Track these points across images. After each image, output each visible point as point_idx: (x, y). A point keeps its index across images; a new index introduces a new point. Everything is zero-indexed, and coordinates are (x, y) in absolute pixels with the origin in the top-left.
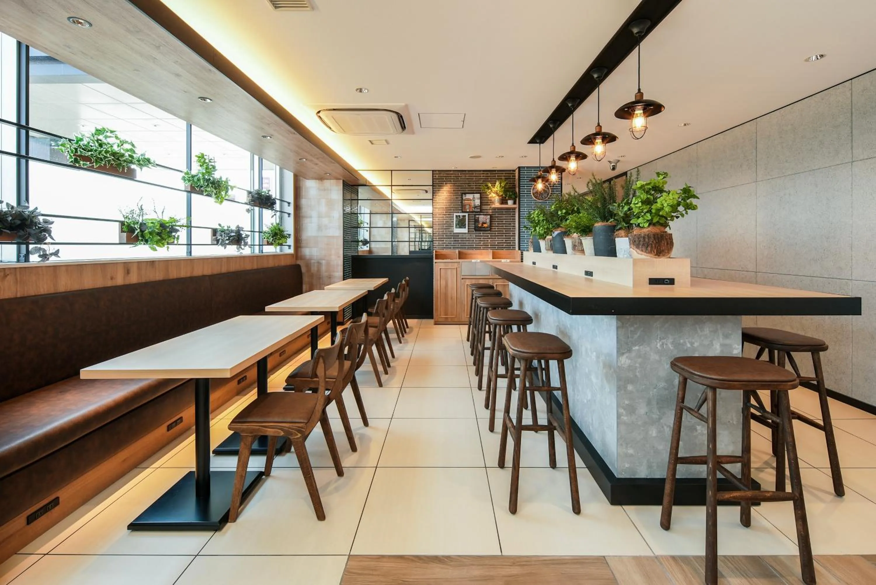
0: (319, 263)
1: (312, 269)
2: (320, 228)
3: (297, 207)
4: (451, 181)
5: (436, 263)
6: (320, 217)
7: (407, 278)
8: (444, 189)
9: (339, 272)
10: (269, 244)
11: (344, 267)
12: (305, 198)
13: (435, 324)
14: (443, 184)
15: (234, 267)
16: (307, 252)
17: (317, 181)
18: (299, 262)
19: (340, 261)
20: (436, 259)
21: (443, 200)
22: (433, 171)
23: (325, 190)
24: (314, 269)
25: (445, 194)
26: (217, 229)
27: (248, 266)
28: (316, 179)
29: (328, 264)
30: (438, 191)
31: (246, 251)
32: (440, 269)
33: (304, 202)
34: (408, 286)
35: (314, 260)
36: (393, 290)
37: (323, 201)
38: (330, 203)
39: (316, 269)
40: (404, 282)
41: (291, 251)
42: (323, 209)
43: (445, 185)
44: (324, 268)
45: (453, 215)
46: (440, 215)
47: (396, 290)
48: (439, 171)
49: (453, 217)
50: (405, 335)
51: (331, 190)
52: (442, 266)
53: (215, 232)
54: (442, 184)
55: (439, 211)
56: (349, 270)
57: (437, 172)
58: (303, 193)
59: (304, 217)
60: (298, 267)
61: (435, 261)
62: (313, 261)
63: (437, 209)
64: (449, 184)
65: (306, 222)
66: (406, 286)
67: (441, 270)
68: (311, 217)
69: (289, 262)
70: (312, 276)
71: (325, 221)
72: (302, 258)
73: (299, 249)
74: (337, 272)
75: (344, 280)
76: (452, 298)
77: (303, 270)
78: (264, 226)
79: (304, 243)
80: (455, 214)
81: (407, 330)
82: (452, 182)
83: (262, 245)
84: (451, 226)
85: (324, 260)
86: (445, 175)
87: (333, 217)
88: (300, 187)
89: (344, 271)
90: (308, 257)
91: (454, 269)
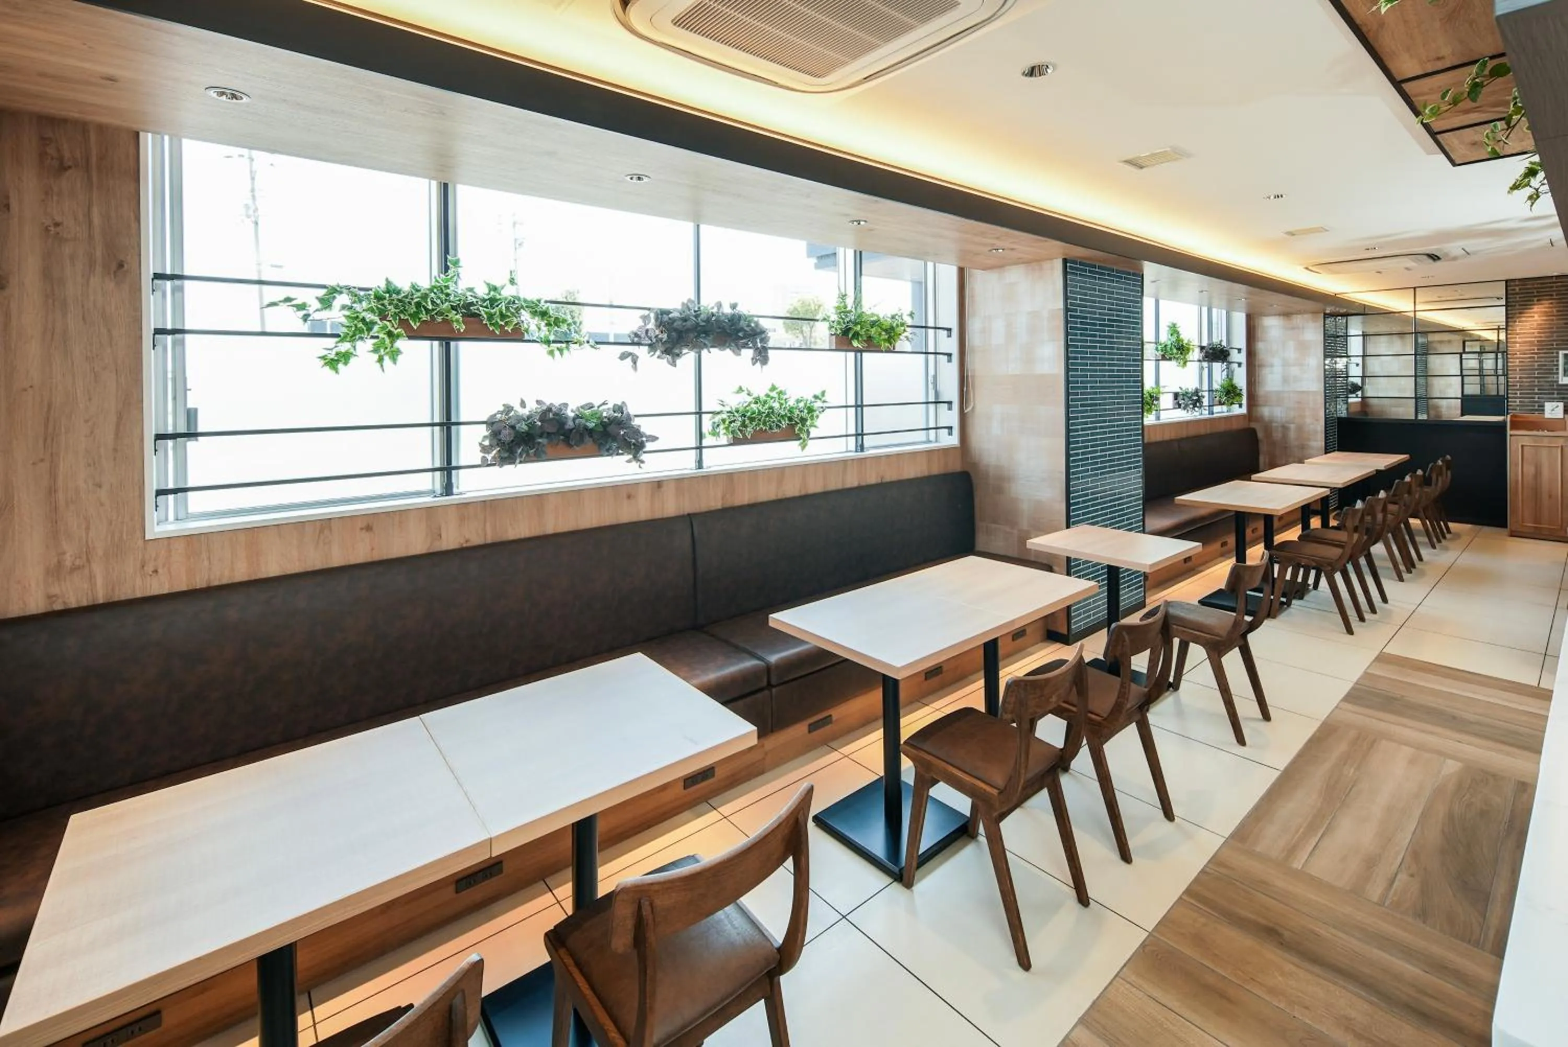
0: (1285, 428)
1: (1274, 434)
2: (1285, 380)
3: (1251, 354)
4: (1552, 295)
5: (1511, 435)
6: (1286, 364)
7: (1448, 457)
8: (1535, 310)
9: (1319, 441)
10: (1221, 404)
11: (1326, 433)
12: (1262, 341)
13: (1512, 536)
14: (1533, 301)
15: (1192, 432)
16: (1265, 412)
17: (1282, 317)
18: (1253, 425)
19: (1320, 426)
20: (1511, 429)
21: (1531, 328)
22: (1507, 281)
23: (1293, 328)
24: (1277, 435)
25: (1536, 317)
26: (1178, 393)
27: (1202, 431)
28: (1279, 315)
29: (1300, 429)
30: (1520, 313)
31: (1205, 414)
32: (1522, 446)
33: (1260, 346)
34: (1448, 469)
35: (1276, 422)
36: (1420, 472)
37: (1291, 344)
38: (1303, 347)
39: (1280, 435)
40: (1440, 462)
41: (1244, 410)
42: (1291, 353)
43: (1536, 302)
44: (1292, 435)
45: (1558, 353)
46: (1525, 354)
47: (1425, 473)
48: (1520, 280)
49: (1558, 357)
50: (1443, 541)
51: (1303, 328)
52: (1527, 441)
53: (1176, 396)
54: (1530, 301)
55: (1522, 348)
56: (1334, 438)
57: (1517, 283)
58: (1259, 333)
59: (1259, 366)
60: (1253, 432)
61: (1509, 432)
62: (1274, 424)
63: (1518, 345)
64: (1547, 300)
65: (1263, 372)
66: (1444, 469)
67: (1525, 448)
68: (1272, 366)
69: (1242, 425)
70: (1273, 444)
71: (1294, 371)
72: (1259, 419)
73: (1254, 408)
74: (1316, 441)
75: (1326, 453)
76: (1550, 496)
77: (1260, 435)
78: (1214, 383)
79: (1261, 401)
80: (1561, 353)
81: (1448, 536)
82: (1555, 297)
83: (1213, 406)
84: (1554, 373)
85: (1293, 423)
86: (1536, 286)
87: (1308, 365)
88: (1254, 327)
89: (1326, 440)
90: (1267, 419)
91: (1558, 447)
